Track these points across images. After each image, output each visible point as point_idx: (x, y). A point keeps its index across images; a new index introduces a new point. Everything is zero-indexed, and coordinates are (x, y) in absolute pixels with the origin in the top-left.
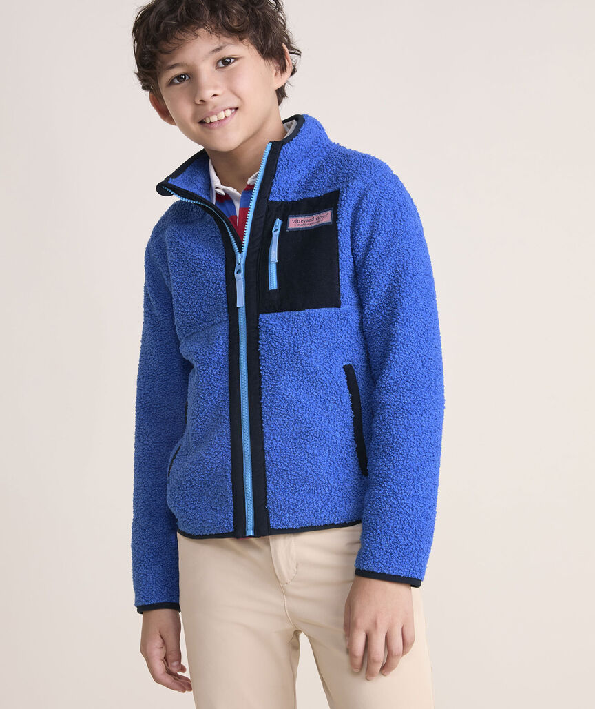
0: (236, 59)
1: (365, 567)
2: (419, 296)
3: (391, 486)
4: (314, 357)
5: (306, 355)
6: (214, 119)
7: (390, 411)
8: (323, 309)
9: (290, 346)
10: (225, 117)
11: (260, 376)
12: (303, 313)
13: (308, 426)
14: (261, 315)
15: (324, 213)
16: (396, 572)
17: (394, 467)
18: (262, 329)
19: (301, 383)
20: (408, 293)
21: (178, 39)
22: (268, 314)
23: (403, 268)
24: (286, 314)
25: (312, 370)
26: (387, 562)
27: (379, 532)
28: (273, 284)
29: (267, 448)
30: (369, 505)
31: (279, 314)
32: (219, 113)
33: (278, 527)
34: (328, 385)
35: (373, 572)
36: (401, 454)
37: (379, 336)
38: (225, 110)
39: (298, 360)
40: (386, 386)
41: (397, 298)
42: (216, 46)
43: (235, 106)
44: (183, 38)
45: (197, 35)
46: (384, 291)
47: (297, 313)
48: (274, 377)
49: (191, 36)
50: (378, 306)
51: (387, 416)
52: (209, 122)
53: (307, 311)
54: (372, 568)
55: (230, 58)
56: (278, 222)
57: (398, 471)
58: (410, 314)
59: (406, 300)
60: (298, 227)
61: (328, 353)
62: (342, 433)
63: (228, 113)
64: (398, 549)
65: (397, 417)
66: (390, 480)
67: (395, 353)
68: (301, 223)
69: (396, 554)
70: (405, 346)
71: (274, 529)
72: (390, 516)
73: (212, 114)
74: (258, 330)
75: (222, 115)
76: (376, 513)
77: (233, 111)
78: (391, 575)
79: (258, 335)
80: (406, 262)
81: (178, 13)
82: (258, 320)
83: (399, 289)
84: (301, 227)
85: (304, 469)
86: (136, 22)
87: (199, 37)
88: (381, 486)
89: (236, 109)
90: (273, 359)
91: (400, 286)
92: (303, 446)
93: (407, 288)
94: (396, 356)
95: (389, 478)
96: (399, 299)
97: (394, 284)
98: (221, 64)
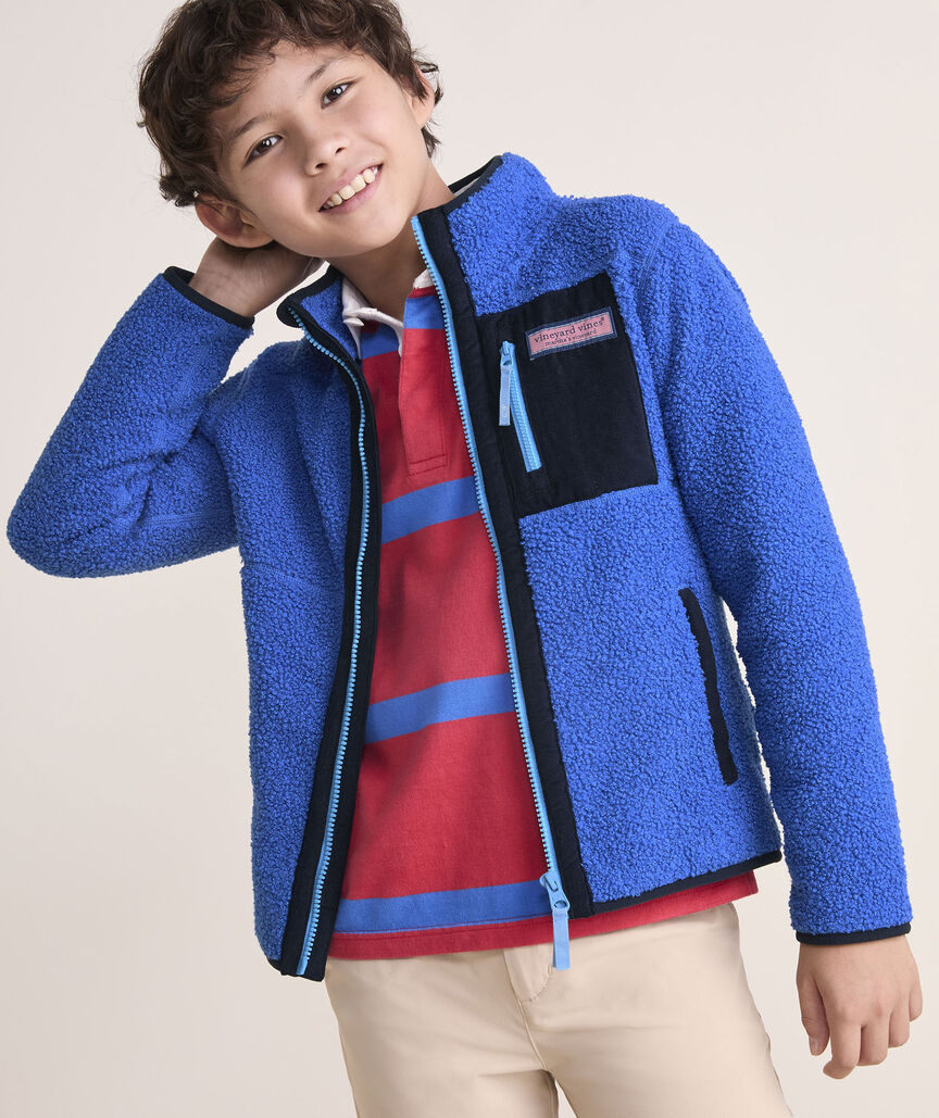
0: (350, 84)
1: (820, 928)
2: (778, 436)
3: (827, 780)
4: (632, 582)
5: (617, 580)
6: (348, 192)
7: (788, 651)
8: (629, 490)
9: (587, 569)
10: (367, 184)
11: (538, 630)
12: (598, 502)
13: (634, 708)
14: (521, 520)
15: (595, 319)
16: (878, 924)
17: (823, 746)
18: (530, 545)
19: (616, 633)
20: (758, 440)
21: (243, 70)
22: (534, 516)
23: (737, 396)
24: (568, 508)
25: (632, 606)
26: (858, 911)
27: (831, 864)
28: (533, 461)
29: (567, 760)
30: (797, 820)
31: (556, 512)
32: (353, 179)
33: (607, 897)
34: (662, 629)
35: (839, 934)
36: (829, 720)
37: (719, 523)
38: (362, 172)
39: (604, 591)
40: (768, 609)
41: (742, 452)
42: (313, 68)
43: (378, 161)
44: (252, 66)
45: (273, 56)
46: (709, 442)
47: (587, 503)
48: (566, 629)
49: (264, 60)
50: (706, 472)
51: (784, 660)
52: (340, 201)
53: (606, 496)
54: (836, 927)
55: (339, 87)
56: (508, 348)
57: (832, 750)
58: (771, 474)
59: (757, 451)
60: (548, 347)
61: (654, 572)
62: (693, 713)
63: (370, 176)
64: (871, 883)
65: (803, 658)
66: (824, 770)
67: (768, 549)
68: (550, 340)
69: (868, 894)
70: (781, 532)
71: (600, 904)
72: (842, 832)
73: (344, 183)
74: (522, 549)
75: (359, 182)
76: (815, 832)
77: (376, 171)
78: (870, 931)
79: (524, 559)
80: (739, 384)
81: (229, 28)
82: (519, 531)
83: (742, 435)
84: (554, 347)
85: (636, 786)
86: (141, 88)
87: (277, 58)
88: (810, 784)
89: (380, 167)
90: (560, 595)
91: (742, 430)
92: (629, 744)
93: (754, 431)
94: (771, 553)
95: (819, 766)
96: (747, 453)
97: (728, 427)
98: (327, 101)
